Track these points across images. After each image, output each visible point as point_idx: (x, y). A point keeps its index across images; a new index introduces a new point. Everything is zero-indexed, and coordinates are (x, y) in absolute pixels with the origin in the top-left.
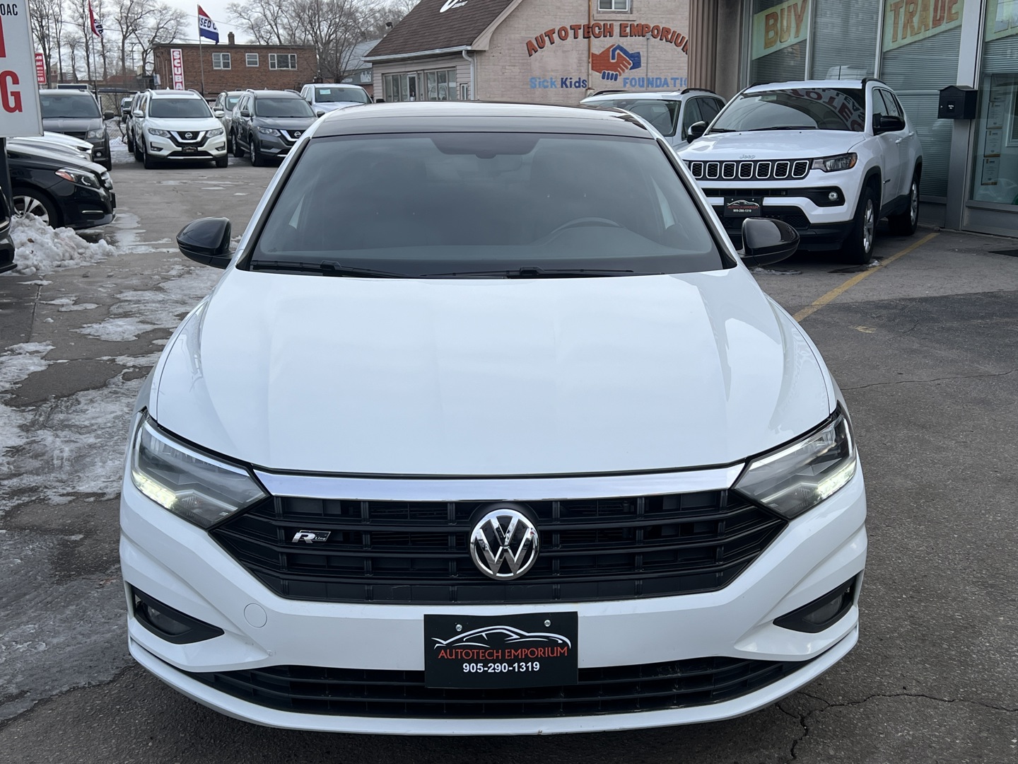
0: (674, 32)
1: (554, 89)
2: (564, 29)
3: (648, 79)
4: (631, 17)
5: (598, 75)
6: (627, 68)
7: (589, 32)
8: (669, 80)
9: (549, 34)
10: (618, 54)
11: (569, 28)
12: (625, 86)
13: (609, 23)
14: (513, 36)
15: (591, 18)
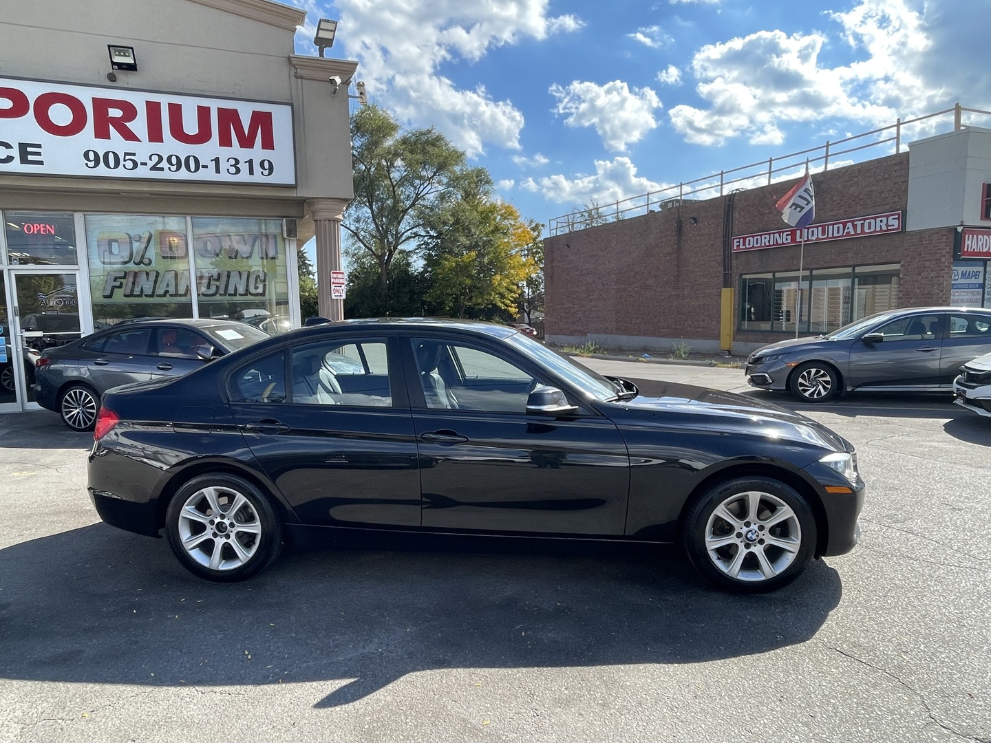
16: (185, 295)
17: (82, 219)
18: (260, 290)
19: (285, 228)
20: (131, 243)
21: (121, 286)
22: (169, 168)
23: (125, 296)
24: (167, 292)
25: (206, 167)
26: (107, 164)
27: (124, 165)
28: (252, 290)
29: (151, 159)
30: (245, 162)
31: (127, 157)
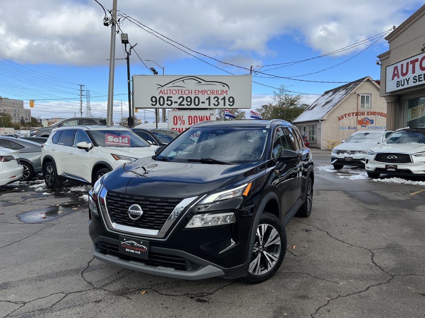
0: (385, 114)
1: (346, 129)
2: (350, 114)
3: (376, 127)
4: (371, 110)
5: (359, 126)
6: (369, 124)
7: (357, 114)
8: (383, 127)
9: (345, 115)
10: (366, 120)
11: (351, 113)
12: (368, 129)
13: (363, 112)
14: (334, 116)
15: (358, 111)
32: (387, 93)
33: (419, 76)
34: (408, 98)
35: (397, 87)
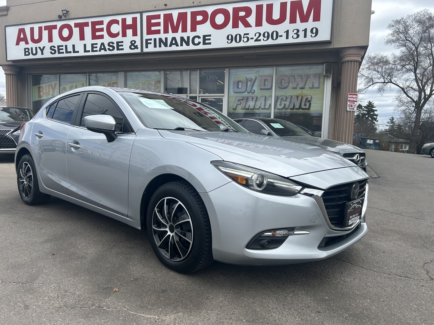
16: (268, 109)
17: (228, 71)
18: (307, 107)
19: (325, 69)
20: (247, 82)
21: (240, 104)
22: (263, 39)
23: (242, 109)
24: (260, 107)
25: (281, 36)
26: (236, 41)
27: (243, 40)
28: (303, 106)
29: (255, 36)
30: (303, 31)
31: (245, 36)
32: (9, 61)
33: (58, 47)
34: (33, 73)
35: (25, 55)
